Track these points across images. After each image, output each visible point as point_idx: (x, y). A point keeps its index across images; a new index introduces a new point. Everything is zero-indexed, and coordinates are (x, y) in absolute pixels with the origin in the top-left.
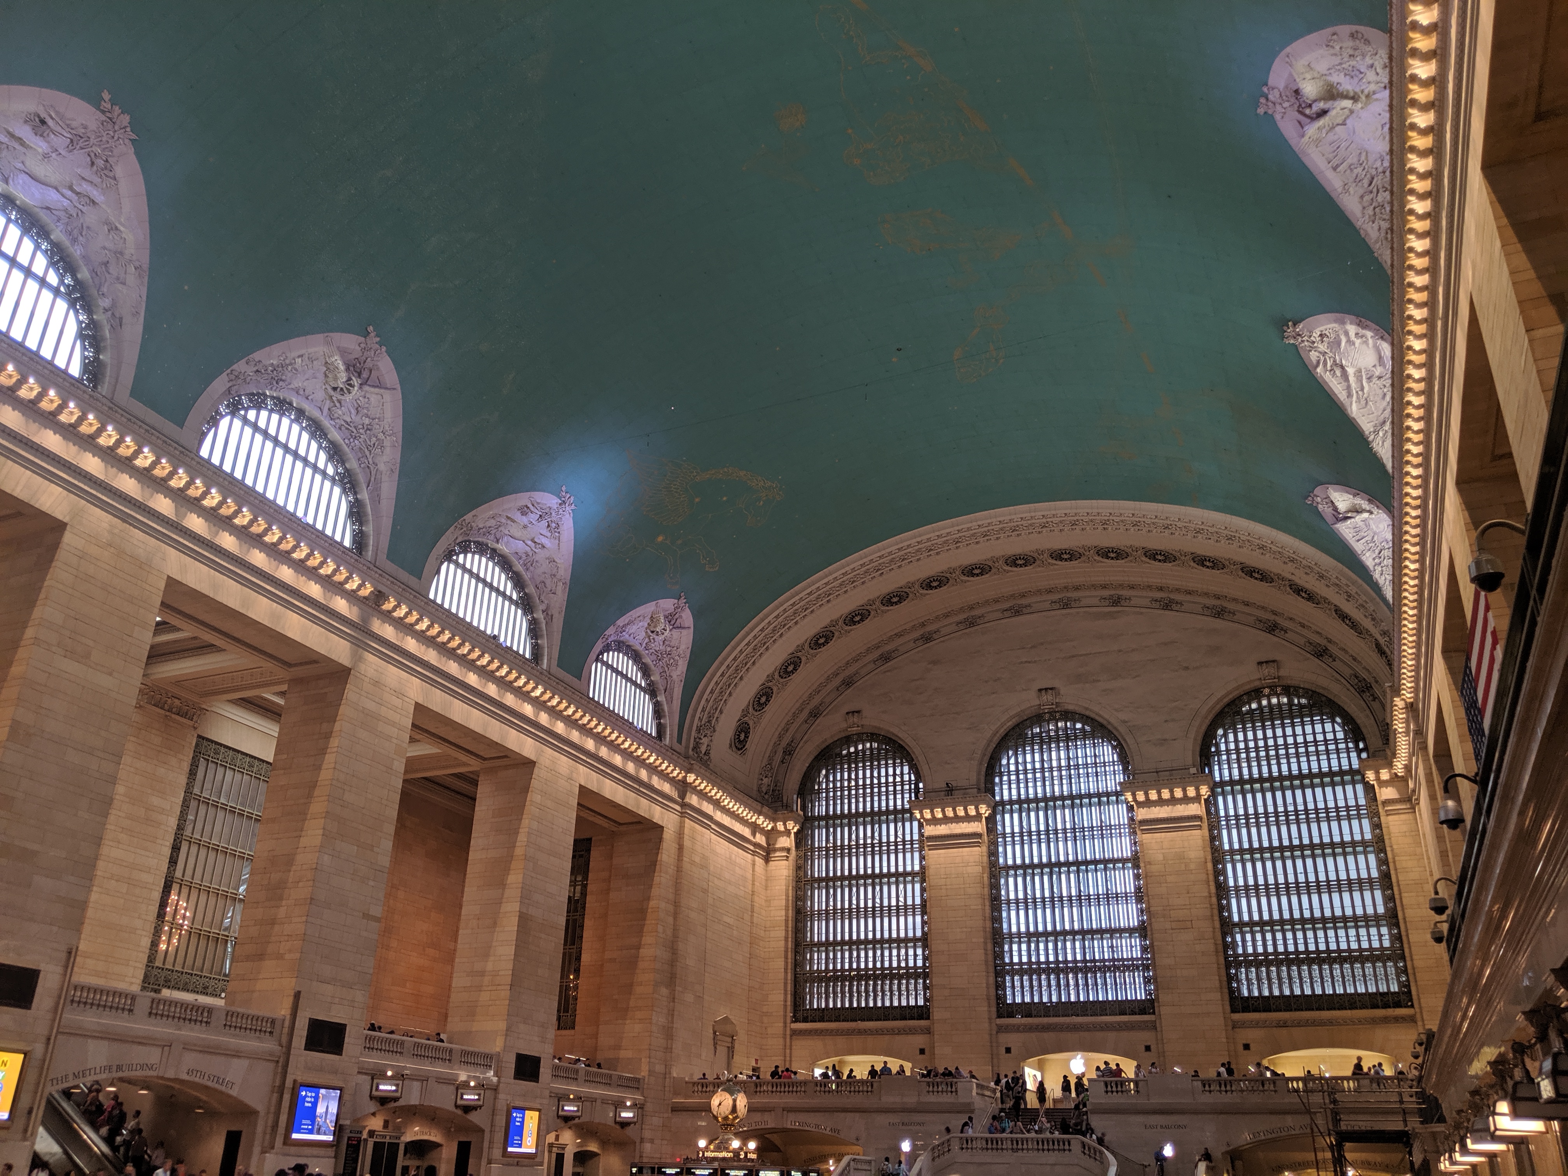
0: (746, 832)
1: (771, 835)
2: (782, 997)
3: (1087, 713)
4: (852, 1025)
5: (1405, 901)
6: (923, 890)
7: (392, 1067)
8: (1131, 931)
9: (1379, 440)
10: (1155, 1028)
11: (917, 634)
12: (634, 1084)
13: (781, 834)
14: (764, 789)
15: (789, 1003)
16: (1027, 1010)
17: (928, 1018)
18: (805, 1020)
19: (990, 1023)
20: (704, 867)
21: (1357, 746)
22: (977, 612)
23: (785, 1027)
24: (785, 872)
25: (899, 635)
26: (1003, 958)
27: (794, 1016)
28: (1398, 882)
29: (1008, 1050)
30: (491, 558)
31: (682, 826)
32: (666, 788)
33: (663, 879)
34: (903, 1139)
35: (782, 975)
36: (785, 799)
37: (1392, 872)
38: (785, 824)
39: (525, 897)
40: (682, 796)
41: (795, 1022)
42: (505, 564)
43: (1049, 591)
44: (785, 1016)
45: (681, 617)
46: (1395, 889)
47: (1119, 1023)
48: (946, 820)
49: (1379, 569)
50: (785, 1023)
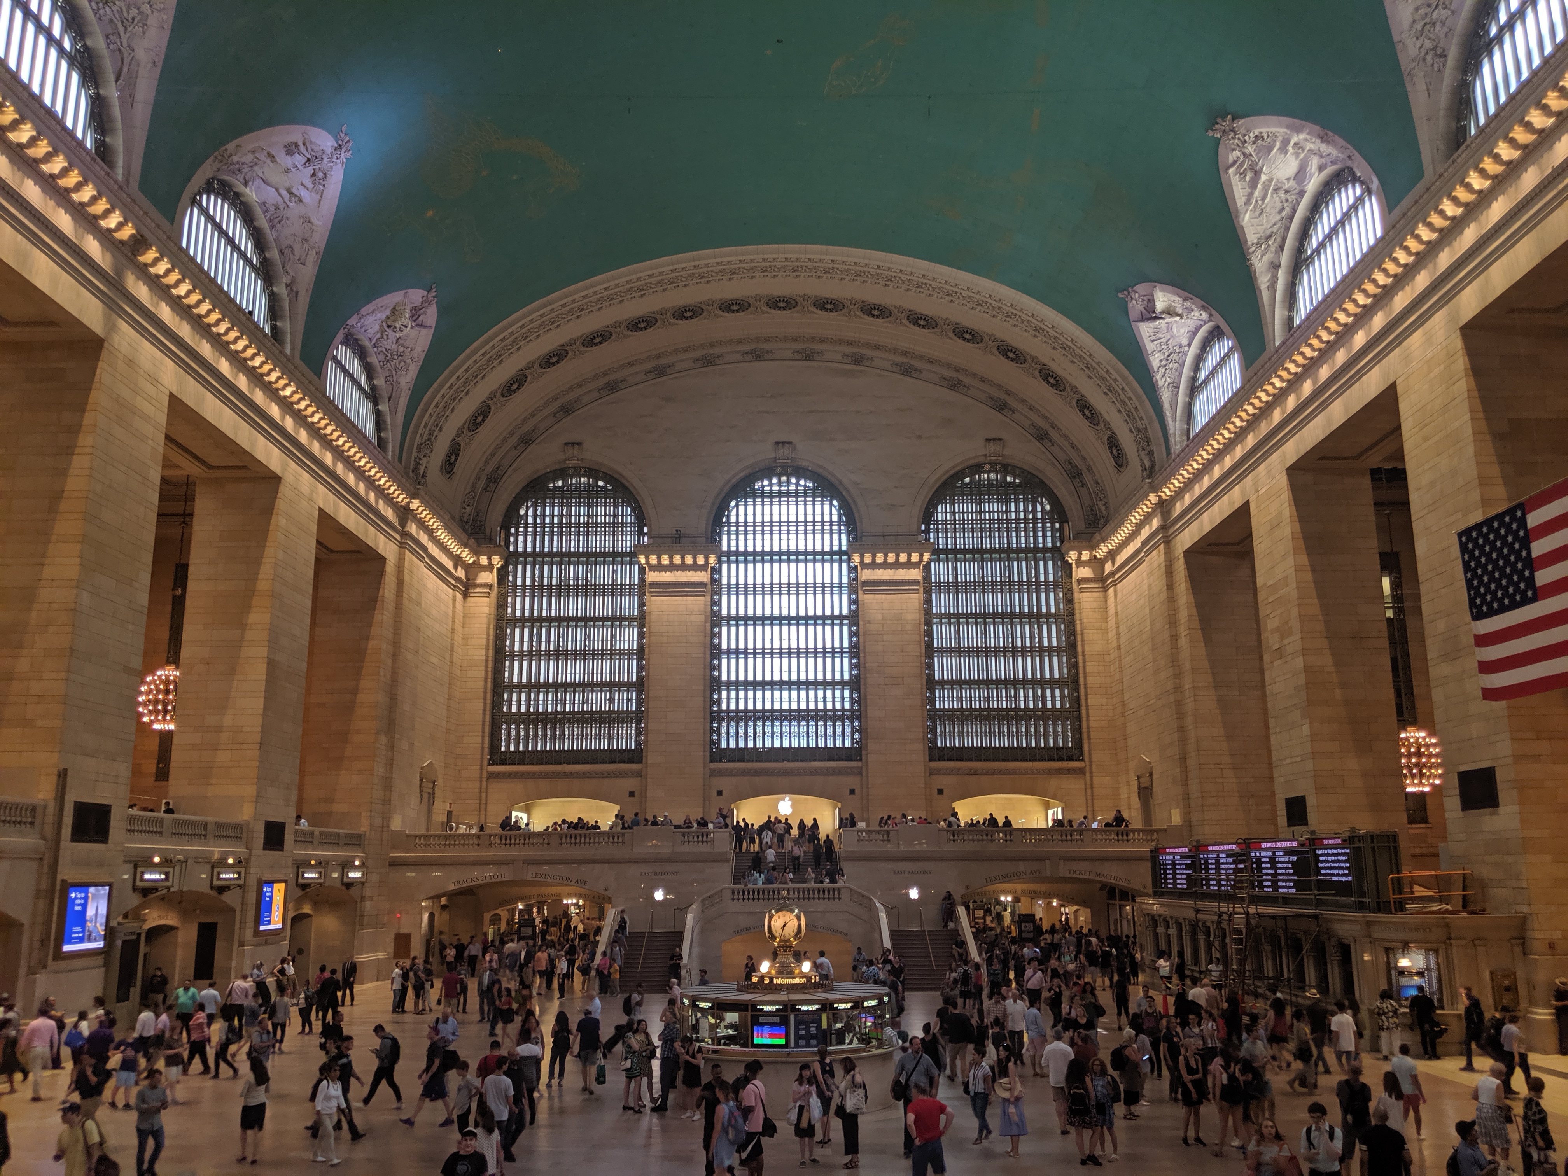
0: (449, 564)
1: (472, 569)
2: (479, 739)
3: (820, 471)
4: (558, 768)
5: (1088, 670)
6: (641, 636)
7: (159, 852)
8: (842, 684)
9: (1259, 253)
10: (860, 773)
11: (650, 365)
12: (356, 841)
13: (484, 568)
14: (466, 516)
15: (486, 745)
16: (740, 755)
17: (640, 761)
18: (503, 763)
19: (704, 767)
20: (419, 604)
21: (1053, 527)
22: (716, 351)
23: (481, 770)
24: (486, 610)
25: (631, 364)
26: (719, 706)
27: (490, 759)
28: (1083, 652)
29: (720, 793)
30: (232, 205)
31: (401, 559)
32: (389, 514)
33: (384, 617)
34: (656, 888)
35: (480, 718)
36: (488, 531)
37: (1079, 643)
38: (489, 559)
39: (273, 643)
40: (403, 523)
41: (491, 764)
42: (246, 214)
43: (795, 340)
44: (482, 759)
45: (425, 313)
46: (1080, 658)
47: (827, 769)
48: (672, 567)
49: (1162, 370)
50: (482, 766)
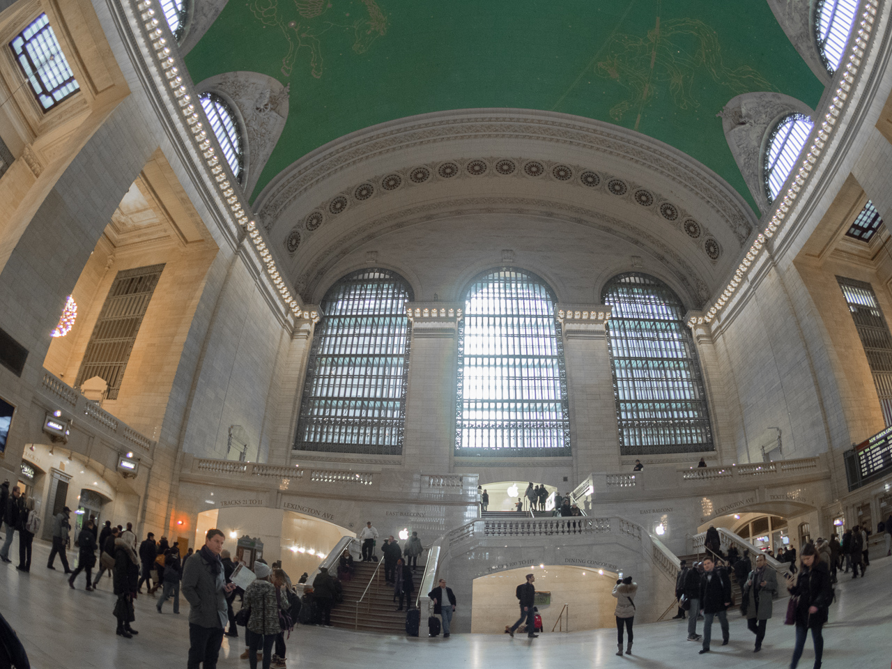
0: (283, 309)
2: (287, 430)
3: (532, 270)
4: (340, 455)
8: (556, 401)
10: (572, 465)
12: (144, 444)
13: (306, 321)
14: (300, 290)
15: (292, 435)
17: (401, 453)
18: (303, 449)
19: (450, 459)
20: (244, 303)
23: (288, 451)
24: (304, 347)
27: (295, 445)
31: (234, 260)
32: (230, 221)
35: (290, 415)
38: (310, 314)
40: (241, 238)
41: (295, 449)
44: (288, 444)
45: (281, 104)
47: (546, 462)
48: (431, 318)
